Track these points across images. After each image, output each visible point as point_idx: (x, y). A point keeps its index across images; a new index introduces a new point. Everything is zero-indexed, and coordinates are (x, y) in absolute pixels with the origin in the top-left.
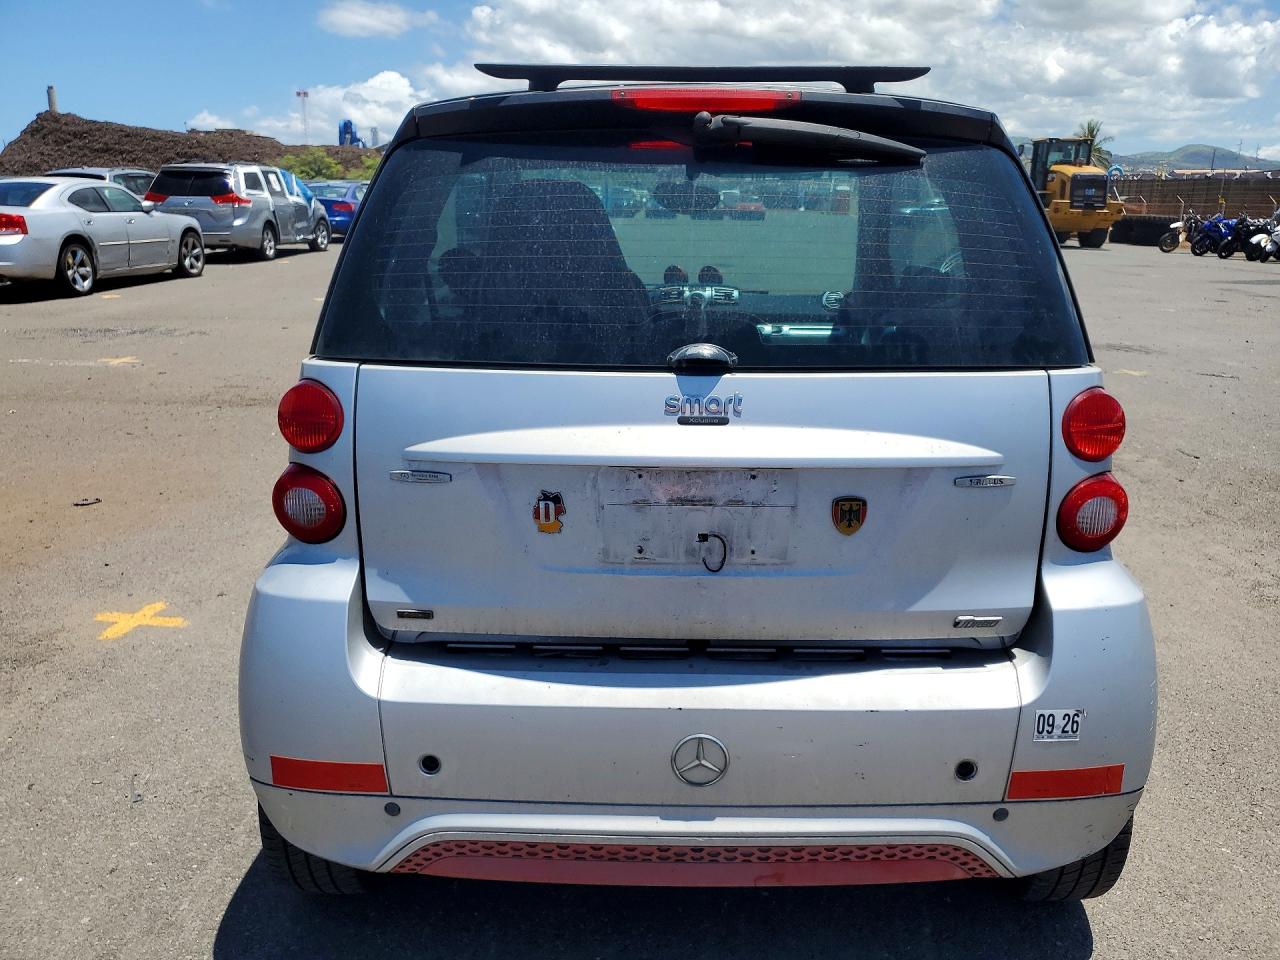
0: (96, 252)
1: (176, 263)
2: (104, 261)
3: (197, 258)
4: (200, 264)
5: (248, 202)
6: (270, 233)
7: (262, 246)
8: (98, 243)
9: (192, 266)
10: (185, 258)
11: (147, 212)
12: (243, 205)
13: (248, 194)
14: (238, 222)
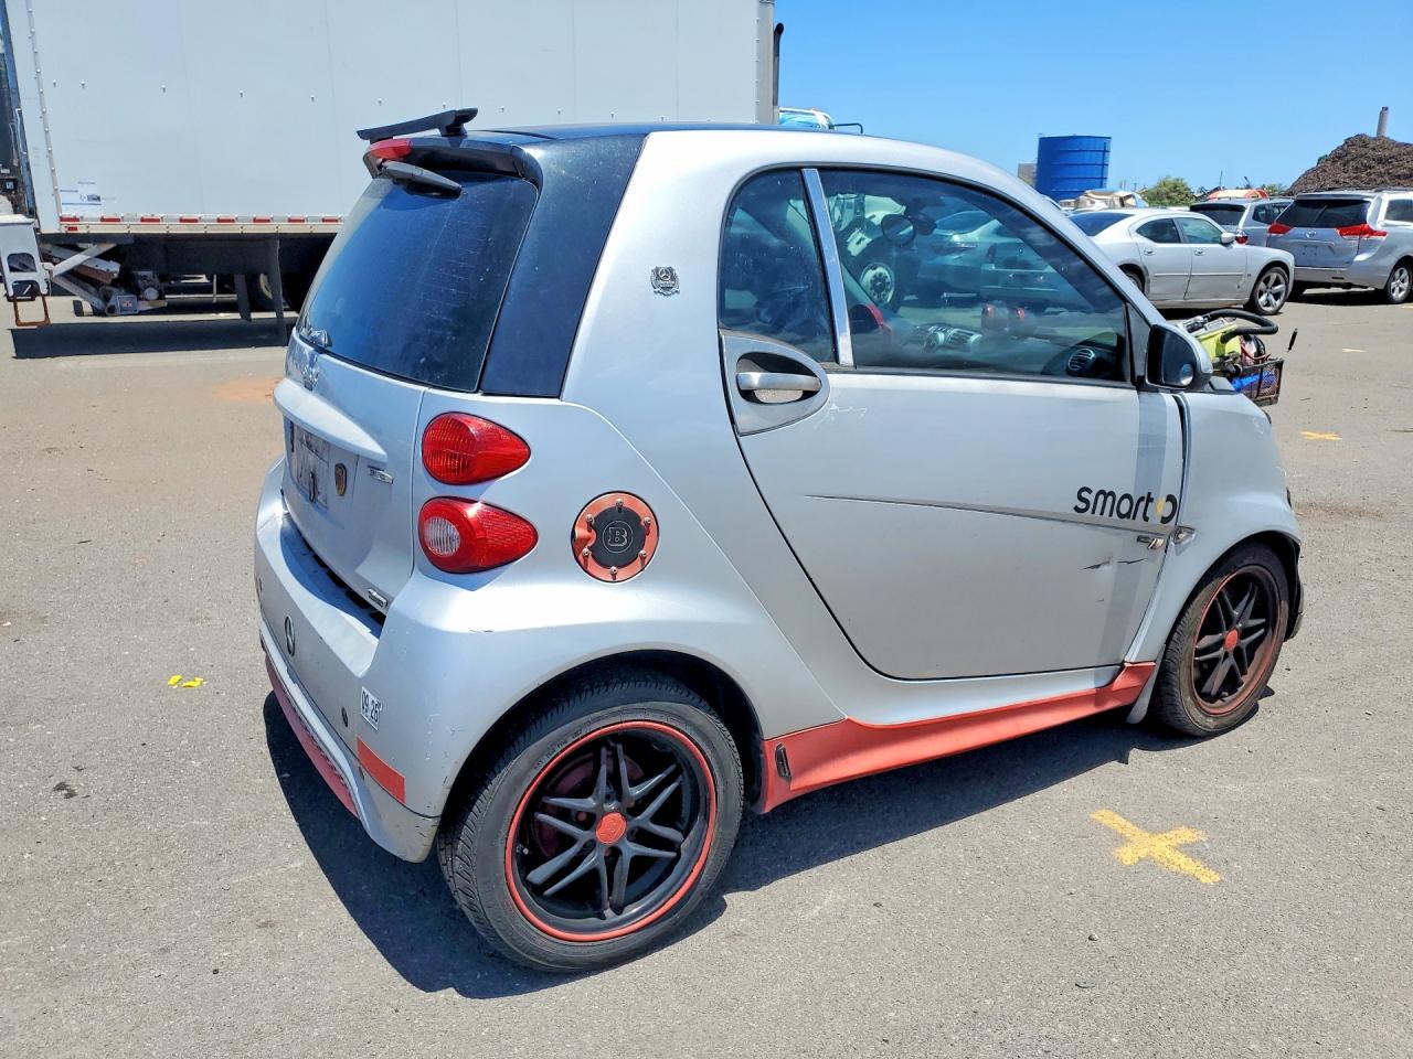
0: (1149, 282)
1: (1247, 299)
2: (1156, 292)
3: (1277, 296)
4: (1278, 302)
5: (1384, 234)
6: (1405, 273)
7: (1387, 286)
8: (1151, 273)
9: (1268, 304)
10: (1261, 294)
11: (1226, 244)
12: (1373, 237)
13: (1386, 225)
14: (1361, 258)
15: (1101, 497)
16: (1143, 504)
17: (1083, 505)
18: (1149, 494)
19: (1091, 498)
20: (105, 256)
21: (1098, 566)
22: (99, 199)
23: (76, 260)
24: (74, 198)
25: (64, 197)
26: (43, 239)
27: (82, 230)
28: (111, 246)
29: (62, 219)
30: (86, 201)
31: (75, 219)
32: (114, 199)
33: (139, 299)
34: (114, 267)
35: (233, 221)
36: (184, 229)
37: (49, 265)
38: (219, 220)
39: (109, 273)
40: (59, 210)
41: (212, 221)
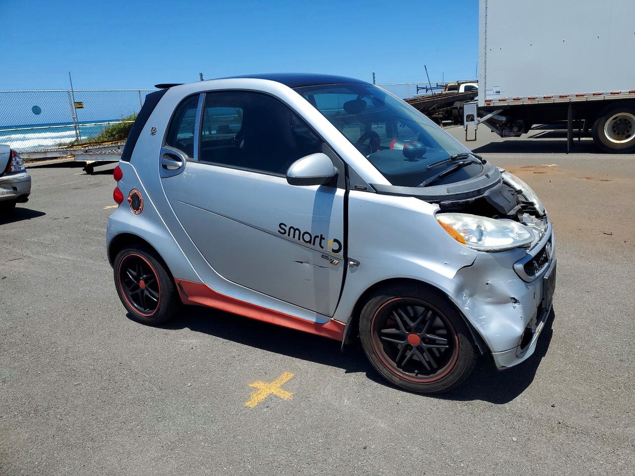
15: (292, 230)
16: (318, 240)
17: (283, 231)
18: (321, 236)
19: (287, 229)
20: (500, 114)
21: (302, 262)
22: (499, 92)
23: (489, 116)
24: (491, 92)
25: (487, 93)
26: (479, 109)
27: (492, 105)
28: (501, 110)
29: (486, 101)
30: (495, 93)
31: (490, 101)
32: (504, 92)
33: (511, 131)
34: (504, 119)
35: (550, 98)
36: (530, 102)
37: (479, 118)
38: (544, 98)
39: (502, 121)
40: (485, 98)
41: (542, 98)
